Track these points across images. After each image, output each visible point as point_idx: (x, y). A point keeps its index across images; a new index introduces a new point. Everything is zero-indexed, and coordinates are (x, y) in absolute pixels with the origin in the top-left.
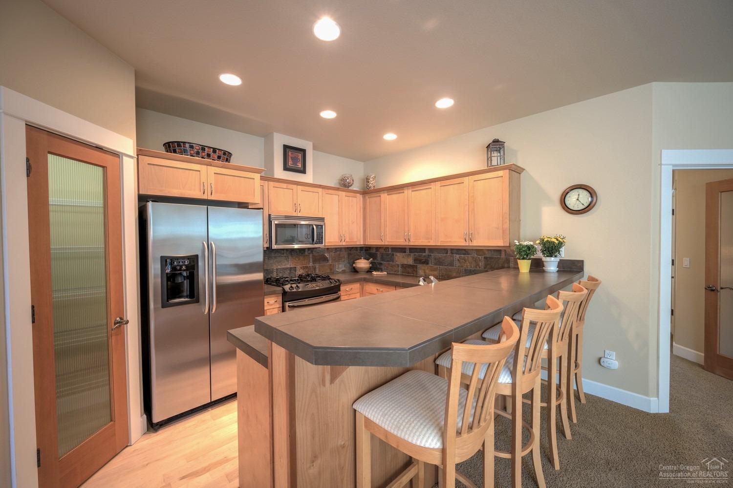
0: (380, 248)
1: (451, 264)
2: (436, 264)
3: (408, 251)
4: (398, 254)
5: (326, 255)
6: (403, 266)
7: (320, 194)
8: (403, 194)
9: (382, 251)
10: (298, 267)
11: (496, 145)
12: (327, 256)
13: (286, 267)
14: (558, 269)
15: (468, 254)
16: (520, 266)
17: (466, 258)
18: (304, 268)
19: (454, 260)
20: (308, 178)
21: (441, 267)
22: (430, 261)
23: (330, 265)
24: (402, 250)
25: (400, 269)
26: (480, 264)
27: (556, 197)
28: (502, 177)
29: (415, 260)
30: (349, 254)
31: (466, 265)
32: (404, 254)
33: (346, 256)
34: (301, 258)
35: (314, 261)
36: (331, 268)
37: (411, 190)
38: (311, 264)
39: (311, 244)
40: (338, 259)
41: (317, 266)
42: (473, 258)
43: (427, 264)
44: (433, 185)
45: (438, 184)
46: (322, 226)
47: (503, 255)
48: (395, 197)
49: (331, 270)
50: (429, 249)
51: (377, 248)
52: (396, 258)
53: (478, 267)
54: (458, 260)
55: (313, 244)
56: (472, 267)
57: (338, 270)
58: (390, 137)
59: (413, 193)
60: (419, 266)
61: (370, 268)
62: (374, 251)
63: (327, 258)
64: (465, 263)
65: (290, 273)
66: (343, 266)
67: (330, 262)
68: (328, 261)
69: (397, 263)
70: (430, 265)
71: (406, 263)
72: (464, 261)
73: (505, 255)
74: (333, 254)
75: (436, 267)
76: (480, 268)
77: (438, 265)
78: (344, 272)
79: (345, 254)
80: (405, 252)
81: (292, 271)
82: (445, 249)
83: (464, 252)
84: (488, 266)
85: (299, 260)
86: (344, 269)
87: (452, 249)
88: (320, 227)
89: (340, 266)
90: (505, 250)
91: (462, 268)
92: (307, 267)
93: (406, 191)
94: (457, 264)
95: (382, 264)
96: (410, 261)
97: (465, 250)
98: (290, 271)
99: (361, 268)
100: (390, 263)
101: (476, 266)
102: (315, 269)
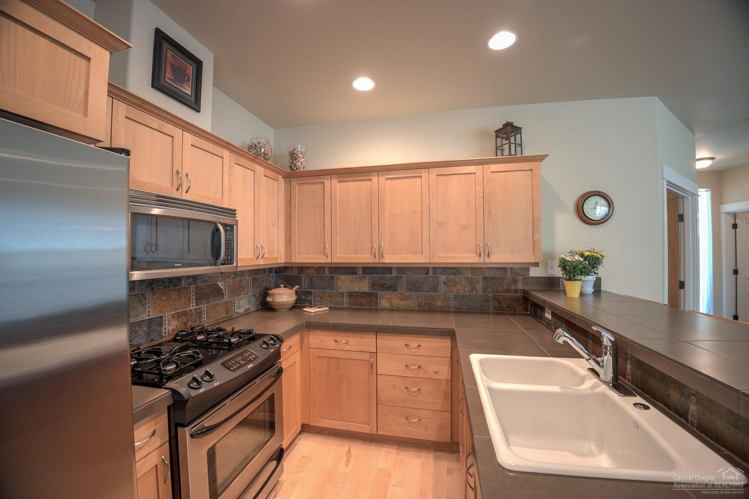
0: (307, 268)
1: (435, 289)
2: (409, 290)
3: (360, 272)
4: (342, 277)
5: (219, 284)
6: (351, 294)
7: (226, 160)
8: (370, 182)
9: (311, 272)
10: (167, 316)
11: (509, 131)
12: (222, 287)
13: (139, 319)
14: (593, 290)
15: (460, 274)
16: (567, 289)
17: (457, 279)
18: (178, 316)
19: (438, 283)
20: (203, 120)
21: (416, 293)
22: (400, 286)
23: (227, 302)
24: (350, 270)
25: (346, 299)
26: (478, 287)
27: (571, 204)
28: (532, 170)
29: (373, 285)
30: (255, 280)
31: (456, 289)
32: (353, 276)
33: (250, 285)
34: (174, 295)
35: (199, 299)
36: (228, 307)
37: (384, 178)
38: (193, 306)
39: (211, 265)
40: (237, 290)
41: (204, 307)
42: (467, 278)
43: (395, 290)
44: (424, 173)
45: (434, 171)
46: (232, 226)
47: (509, 275)
48: (352, 187)
49: (227, 311)
50: (397, 268)
51: (301, 267)
52: (339, 284)
53: (475, 292)
54: (445, 282)
55: (215, 265)
56: (467, 291)
57: (238, 311)
58: (363, 84)
59: (387, 182)
60: (380, 293)
61: (297, 301)
62: (295, 273)
63: (222, 290)
64: (455, 286)
65: (148, 334)
66: (246, 301)
67: (226, 297)
68: (222, 295)
69: (340, 290)
70: (400, 291)
71: (357, 290)
72: (453, 283)
73: (511, 273)
74: (231, 281)
75: (409, 293)
76: (477, 292)
77: (413, 291)
78: (247, 313)
79: (248, 279)
80: (355, 273)
81: (154, 327)
82: (423, 268)
83: (453, 271)
84: (489, 290)
85: (168, 299)
86: (247, 307)
87: (434, 269)
88: (230, 228)
89: (242, 302)
90: (511, 268)
91: (451, 294)
92: (184, 314)
93: (375, 179)
94: (442, 288)
95: (310, 293)
96: (364, 286)
97: (455, 268)
98: (149, 328)
99: (283, 304)
100: (327, 291)
101: (472, 289)
102: (199, 313)
